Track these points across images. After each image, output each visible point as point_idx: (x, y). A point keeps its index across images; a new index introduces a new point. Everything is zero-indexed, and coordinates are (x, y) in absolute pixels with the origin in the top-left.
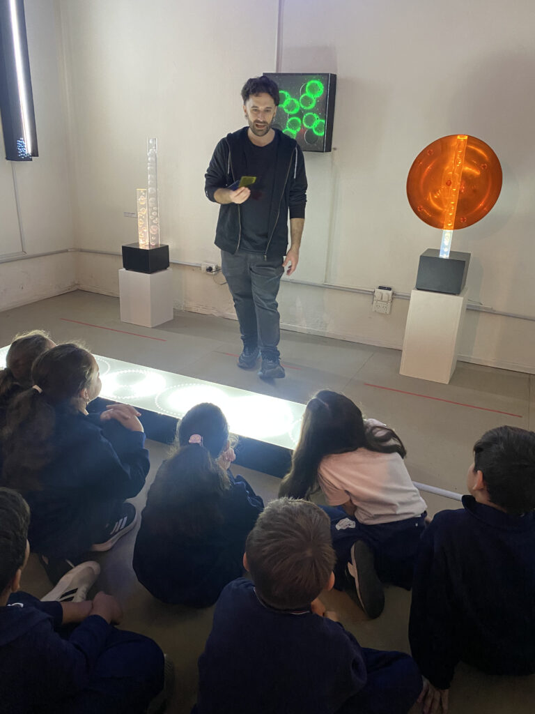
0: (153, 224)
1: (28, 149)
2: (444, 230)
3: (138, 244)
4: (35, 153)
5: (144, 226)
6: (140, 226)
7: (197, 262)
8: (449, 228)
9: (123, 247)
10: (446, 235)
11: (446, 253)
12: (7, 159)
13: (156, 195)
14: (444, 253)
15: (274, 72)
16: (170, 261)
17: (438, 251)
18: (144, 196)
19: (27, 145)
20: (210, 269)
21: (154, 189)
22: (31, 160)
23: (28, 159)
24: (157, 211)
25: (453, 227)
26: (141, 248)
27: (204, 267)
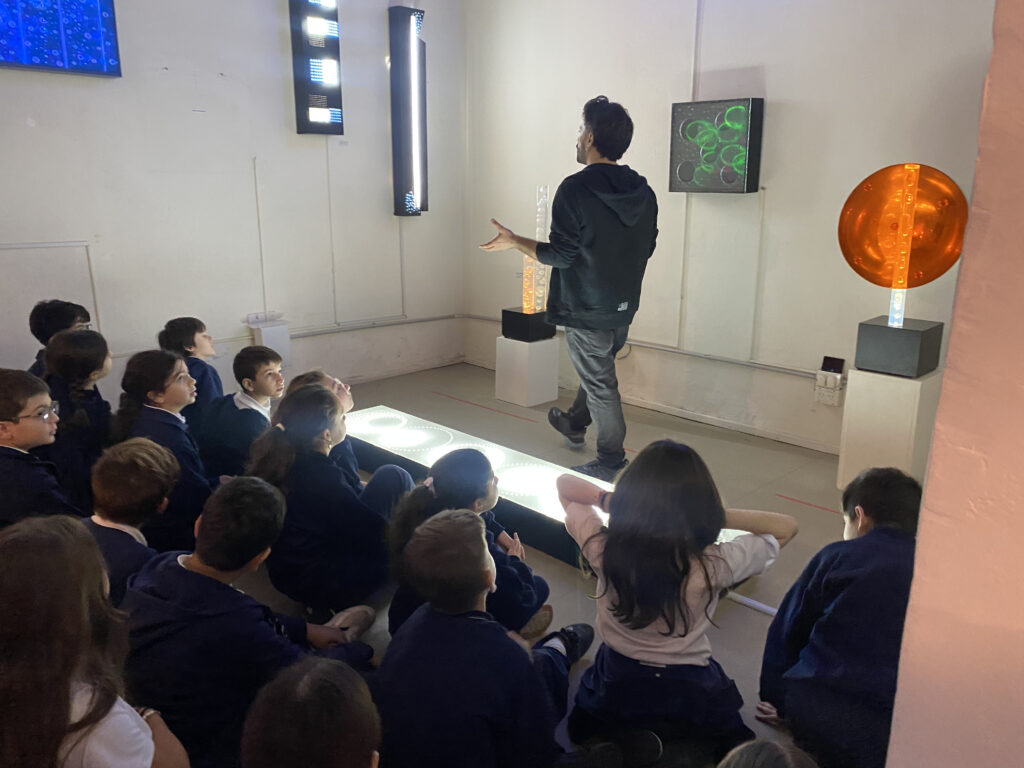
0: (539, 285)
1: (417, 203)
2: (893, 290)
3: (521, 308)
4: (424, 207)
5: (530, 286)
6: (524, 287)
8: (900, 286)
9: (504, 312)
10: (896, 295)
11: (898, 320)
12: (395, 214)
14: (894, 320)
15: (690, 100)
17: (886, 318)
19: (415, 199)
22: (419, 214)
23: (416, 213)
25: (906, 285)
26: (525, 312)
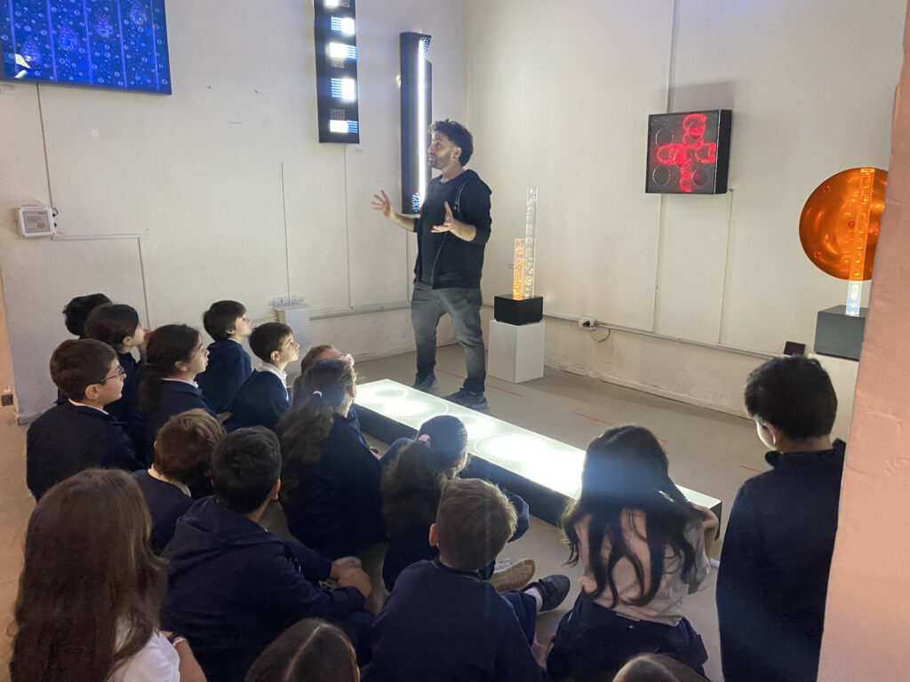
0: (529, 275)
2: (850, 282)
3: (512, 295)
5: (520, 276)
6: (515, 277)
7: (574, 316)
8: (856, 279)
9: (496, 298)
10: (853, 287)
11: (855, 310)
13: (532, 245)
14: (851, 309)
15: (665, 112)
16: (544, 313)
17: (844, 307)
18: (522, 246)
20: (587, 324)
21: (532, 239)
24: (533, 261)
25: (862, 278)
26: (514, 299)
27: (582, 322)
